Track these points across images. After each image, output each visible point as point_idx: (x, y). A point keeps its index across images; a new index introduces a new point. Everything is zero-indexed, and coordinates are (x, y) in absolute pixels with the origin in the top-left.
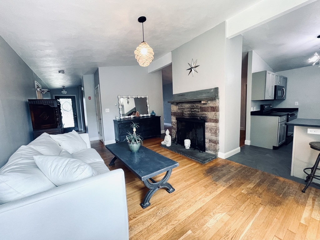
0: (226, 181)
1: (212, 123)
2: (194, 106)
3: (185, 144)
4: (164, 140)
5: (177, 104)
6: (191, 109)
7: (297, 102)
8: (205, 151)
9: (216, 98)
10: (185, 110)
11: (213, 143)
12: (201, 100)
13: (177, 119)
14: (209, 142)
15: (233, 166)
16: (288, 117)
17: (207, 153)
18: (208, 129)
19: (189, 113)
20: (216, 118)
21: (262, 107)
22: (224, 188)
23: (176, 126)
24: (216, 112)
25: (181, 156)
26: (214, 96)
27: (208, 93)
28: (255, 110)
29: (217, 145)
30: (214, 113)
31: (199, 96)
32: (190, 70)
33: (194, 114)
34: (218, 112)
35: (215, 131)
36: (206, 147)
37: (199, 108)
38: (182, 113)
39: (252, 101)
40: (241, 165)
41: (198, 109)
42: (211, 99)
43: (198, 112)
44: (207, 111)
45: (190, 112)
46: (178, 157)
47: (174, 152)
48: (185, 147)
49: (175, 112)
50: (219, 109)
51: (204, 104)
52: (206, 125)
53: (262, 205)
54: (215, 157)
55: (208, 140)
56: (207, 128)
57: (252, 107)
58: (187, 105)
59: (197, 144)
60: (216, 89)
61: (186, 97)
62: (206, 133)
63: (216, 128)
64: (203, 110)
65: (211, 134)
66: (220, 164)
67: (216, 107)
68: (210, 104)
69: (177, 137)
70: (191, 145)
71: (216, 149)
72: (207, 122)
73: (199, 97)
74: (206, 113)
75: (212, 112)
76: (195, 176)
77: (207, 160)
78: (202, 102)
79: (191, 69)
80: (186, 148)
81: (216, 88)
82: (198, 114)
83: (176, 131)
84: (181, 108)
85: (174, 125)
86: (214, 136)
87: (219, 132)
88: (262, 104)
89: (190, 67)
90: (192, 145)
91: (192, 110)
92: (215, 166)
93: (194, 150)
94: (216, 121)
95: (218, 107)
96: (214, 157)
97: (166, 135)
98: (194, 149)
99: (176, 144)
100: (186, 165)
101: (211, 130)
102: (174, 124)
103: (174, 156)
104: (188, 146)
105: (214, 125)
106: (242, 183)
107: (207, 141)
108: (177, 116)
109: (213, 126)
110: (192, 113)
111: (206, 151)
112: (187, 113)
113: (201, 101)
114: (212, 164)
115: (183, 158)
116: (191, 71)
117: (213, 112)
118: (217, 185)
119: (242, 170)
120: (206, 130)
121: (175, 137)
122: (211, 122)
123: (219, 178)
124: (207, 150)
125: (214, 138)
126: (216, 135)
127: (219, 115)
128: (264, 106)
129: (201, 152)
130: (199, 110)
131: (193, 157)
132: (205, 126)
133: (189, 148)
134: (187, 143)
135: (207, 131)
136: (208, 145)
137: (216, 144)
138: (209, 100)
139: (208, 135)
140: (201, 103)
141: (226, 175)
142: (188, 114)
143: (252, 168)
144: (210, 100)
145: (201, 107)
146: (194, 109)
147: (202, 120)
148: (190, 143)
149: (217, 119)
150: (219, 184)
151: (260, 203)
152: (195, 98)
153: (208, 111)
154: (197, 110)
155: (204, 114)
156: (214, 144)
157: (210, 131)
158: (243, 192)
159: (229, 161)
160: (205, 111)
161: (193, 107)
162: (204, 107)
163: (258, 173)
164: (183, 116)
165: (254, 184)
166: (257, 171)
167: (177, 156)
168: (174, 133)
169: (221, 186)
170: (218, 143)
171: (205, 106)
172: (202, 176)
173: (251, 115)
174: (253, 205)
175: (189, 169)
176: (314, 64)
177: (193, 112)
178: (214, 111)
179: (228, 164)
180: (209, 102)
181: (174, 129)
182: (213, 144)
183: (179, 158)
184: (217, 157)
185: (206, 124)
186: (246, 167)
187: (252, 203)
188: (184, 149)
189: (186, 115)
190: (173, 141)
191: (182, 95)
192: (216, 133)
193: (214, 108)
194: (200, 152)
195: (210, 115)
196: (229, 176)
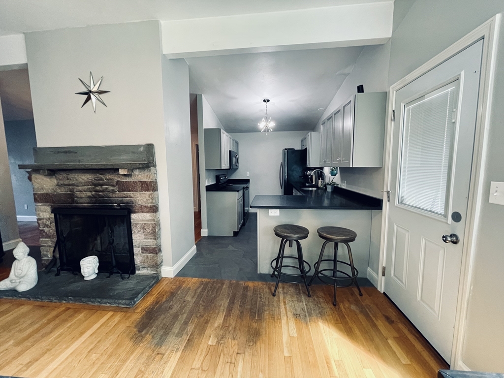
0: (179, 335)
1: (145, 214)
2: (103, 180)
3: (82, 271)
4: (7, 276)
5: (52, 172)
6: (96, 185)
7: (249, 173)
8: (135, 273)
9: (150, 165)
10: (80, 188)
11: (151, 253)
12: (117, 167)
13: (53, 211)
14: (143, 253)
15: (189, 289)
16: (244, 190)
17: (139, 276)
18: (139, 226)
19: (89, 194)
20: (152, 203)
21: (218, 178)
22: (179, 354)
23: (54, 228)
24: (151, 192)
25: (69, 308)
26: (145, 161)
27: (134, 153)
28: (211, 184)
29: (159, 254)
30: (148, 193)
31: (114, 158)
32: (87, 96)
33: (103, 197)
34: (156, 193)
35: (152, 229)
36: (136, 263)
37: (115, 183)
38: (72, 196)
39: (206, 170)
40: (200, 279)
41: (113, 186)
42: (141, 166)
43: (113, 191)
44: (133, 191)
45: (93, 193)
46: (57, 316)
47: (45, 302)
48: (84, 277)
49: (47, 194)
50: (157, 186)
51: (125, 175)
52: (133, 219)
53: (240, 354)
54: (157, 279)
55: (140, 249)
56: (136, 224)
57: (206, 179)
58: (83, 177)
59: (114, 263)
60: (150, 148)
61: (79, 158)
62: (134, 236)
63: (153, 223)
64: (124, 187)
65: (145, 235)
66: (166, 292)
67: (151, 182)
68: (139, 176)
69: (58, 256)
70: (99, 269)
71: (156, 263)
72: (135, 213)
73: (114, 161)
74: (131, 194)
75: (144, 192)
76: (110, 356)
77: (140, 296)
78: (122, 172)
79: (88, 94)
80: (85, 279)
81: (148, 145)
82: (114, 196)
83: (55, 240)
84: (67, 182)
85: (47, 226)
86: (151, 239)
87: (160, 229)
88: (218, 174)
89: (85, 90)
90: (103, 268)
91: (98, 188)
92: (157, 303)
93: (109, 277)
94: (154, 209)
95: (155, 183)
96: (154, 282)
97: (15, 259)
98: (108, 274)
99: (57, 275)
100: (82, 334)
101: (144, 229)
102: (48, 223)
103: (45, 315)
104: (91, 272)
105: (150, 218)
106: (207, 322)
107: (136, 250)
108: (53, 203)
109: (147, 221)
110: (99, 195)
111: (137, 272)
112: (84, 195)
113: (118, 170)
114: (150, 300)
115: (77, 311)
116: (89, 99)
117: (146, 192)
118: (164, 355)
119: (204, 289)
120: (134, 230)
121: (53, 256)
122: (143, 212)
123: (167, 330)
124: (139, 270)
125: (151, 243)
126: (155, 236)
127: (158, 197)
128: (220, 176)
129: (127, 276)
130: (116, 189)
131: (105, 300)
132: (130, 222)
133: (94, 276)
134: (89, 266)
135: (136, 232)
136: (141, 258)
137: (157, 254)
138: (137, 168)
139: (139, 239)
140: (119, 174)
141: (178, 315)
142: (89, 197)
143: (215, 280)
144: (139, 168)
145: (118, 183)
146: (102, 185)
147: (122, 208)
148: (98, 264)
149: (154, 206)
150: (166, 352)
151: (237, 353)
152: (103, 162)
153: (135, 191)
154: (111, 188)
155: (127, 197)
156: (152, 255)
157: (142, 230)
158: (210, 343)
159: (182, 278)
160: (130, 191)
161: (101, 182)
162: (126, 182)
163: (224, 286)
164: (73, 201)
165: (223, 312)
166: (223, 284)
167: (54, 313)
168: (50, 246)
169: (172, 351)
170: (160, 250)
171: (128, 179)
172: (129, 344)
173: (206, 191)
174: (229, 364)
175: (92, 343)
176: (263, 130)
177: (101, 193)
178: (148, 190)
179: (179, 287)
180: (137, 172)
181: (48, 236)
182: (150, 255)
183: (63, 316)
184: (160, 279)
185: (134, 217)
186: (208, 281)
187: (227, 362)
188: (80, 284)
189: (81, 201)
190: (44, 269)
191: (66, 152)
192: (155, 231)
193: (147, 185)
194: (123, 278)
195: (140, 198)
196: (185, 316)
